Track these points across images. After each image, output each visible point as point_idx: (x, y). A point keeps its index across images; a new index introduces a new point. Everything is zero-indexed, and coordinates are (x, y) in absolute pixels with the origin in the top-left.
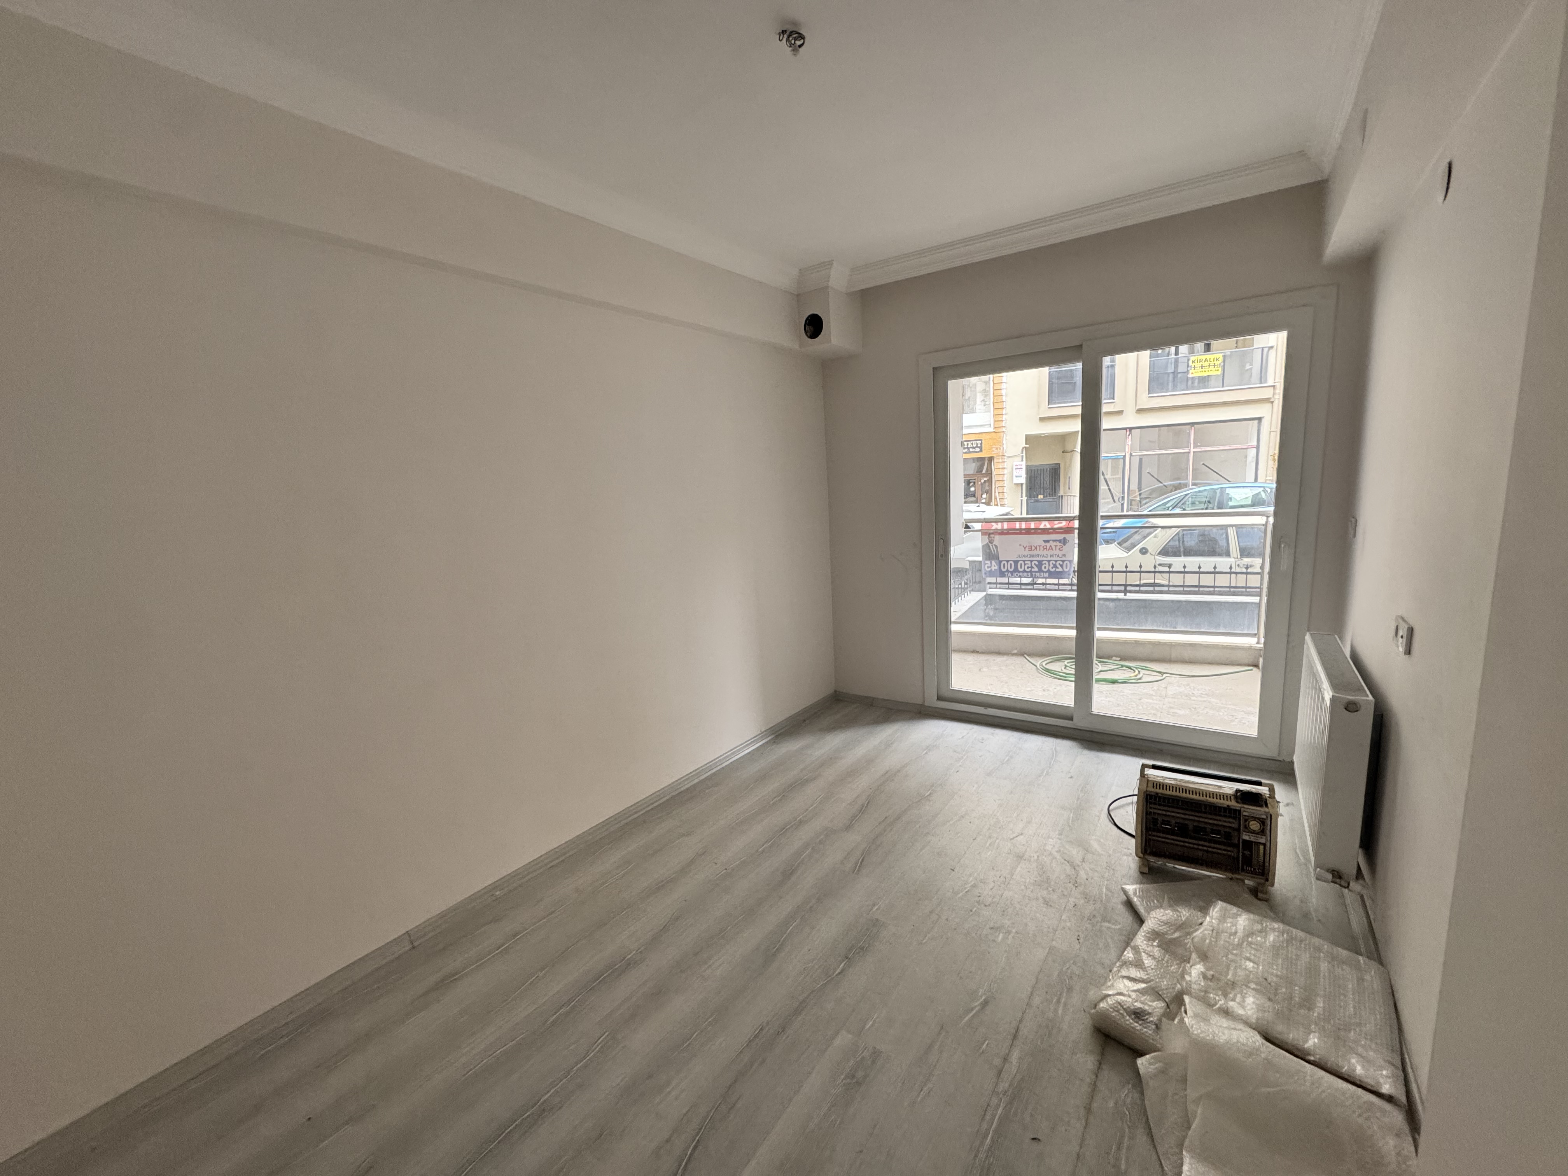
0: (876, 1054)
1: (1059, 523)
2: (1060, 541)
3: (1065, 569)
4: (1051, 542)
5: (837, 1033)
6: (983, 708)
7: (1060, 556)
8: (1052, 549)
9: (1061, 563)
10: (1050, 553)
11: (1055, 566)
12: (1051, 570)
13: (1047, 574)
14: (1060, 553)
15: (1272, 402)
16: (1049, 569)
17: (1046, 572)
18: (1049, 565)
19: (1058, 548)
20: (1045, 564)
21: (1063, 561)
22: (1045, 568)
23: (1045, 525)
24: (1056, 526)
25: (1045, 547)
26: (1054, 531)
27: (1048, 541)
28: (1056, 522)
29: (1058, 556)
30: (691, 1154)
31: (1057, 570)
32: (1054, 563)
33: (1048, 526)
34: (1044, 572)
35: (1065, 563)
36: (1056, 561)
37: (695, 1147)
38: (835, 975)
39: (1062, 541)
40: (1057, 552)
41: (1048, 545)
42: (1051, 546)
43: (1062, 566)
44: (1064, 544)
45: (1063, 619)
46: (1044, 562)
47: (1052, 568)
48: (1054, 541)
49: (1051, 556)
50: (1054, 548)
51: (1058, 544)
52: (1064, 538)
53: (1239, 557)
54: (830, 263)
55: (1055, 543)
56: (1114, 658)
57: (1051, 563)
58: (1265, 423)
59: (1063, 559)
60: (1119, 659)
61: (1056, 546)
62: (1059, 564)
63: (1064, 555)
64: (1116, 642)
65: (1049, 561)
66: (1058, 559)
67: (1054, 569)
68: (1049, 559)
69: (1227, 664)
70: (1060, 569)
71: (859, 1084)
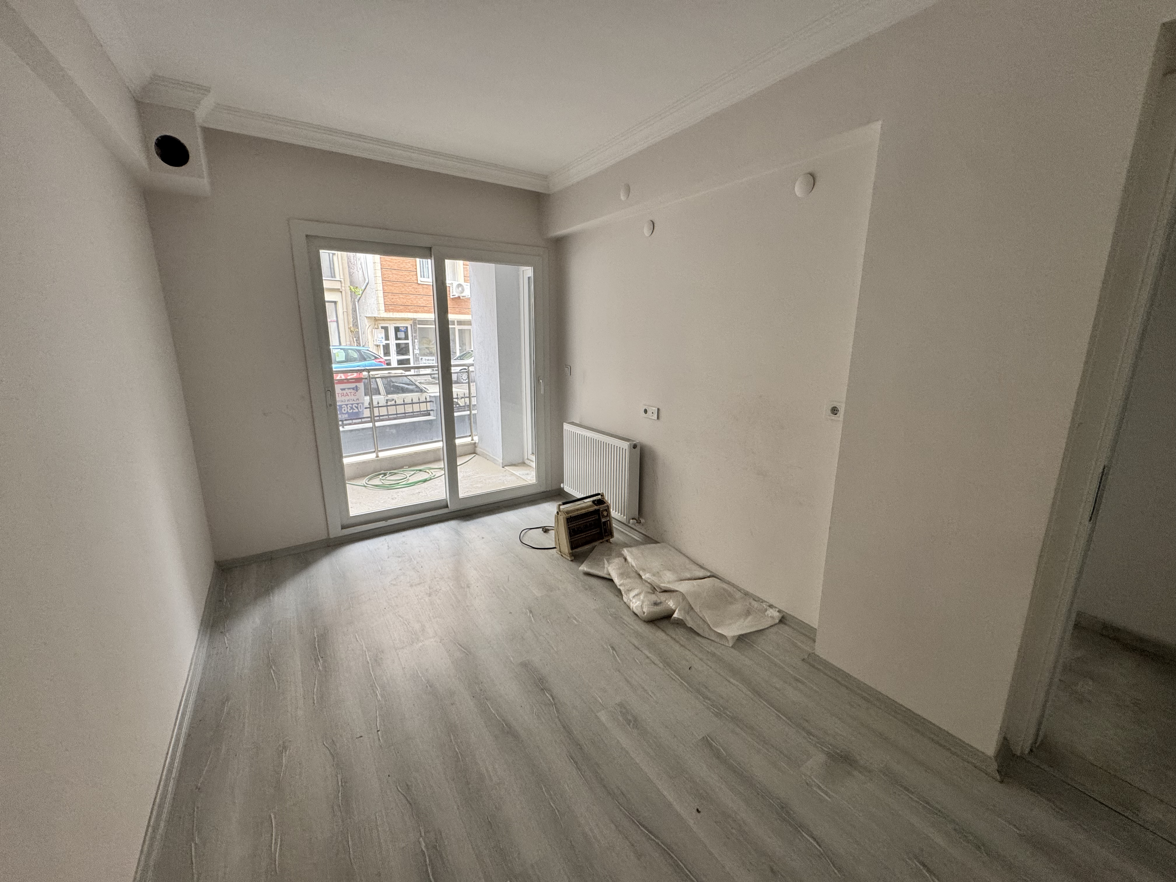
0: (621, 705)
1: (351, 375)
2: (353, 389)
3: (360, 410)
4: (347, 390)
5: (597, 717)
6: (384, 522)
7: (355, 400)
8: (348, 395)
9: (357, 405)
10: (347, 398)
11: (352, 408)
12: (349, 411)
13: (347, 415)
14: (355, 398)
15: (341, 292)
16: (347, 411)
17: (346, 414)
18: (347, 408)
19: (352, 394)
20: (344, 407)
21: (358, 404)
22: (345, 410)
23: (341, 377)
24: (349, 378)
25: (342, 394)
26: (348, 381)
27: (344, 389)
28: (349, 374)
29: (354, 400)
30: (648, 830)
31: (354, 411)
32: (351, 406)
33: (343, 377)
34: (344, 414)
35: (359, 405)
36: (352, 404)
37: (643, 826)
38: (553, 702)
39: (355, 389)
40: (353, 397)
41: (344, 392)
42: (347, 393)
43: (357, 408)
44: (357, 391)
45: (364, 448)
46: (343, 406)
47: (350, 410)
48: (348, 389)
49: (348, 401)
50: (349, 394)
51: (352, 391)
52: (356, 386)
53: (385, 394)
54: (207, 90)
55: (350, 391)
56: (405, 467)
57: (348, 406)
58: (339, 305)
59: (358, 402)
60: (407, 467)
61: (351, 393)
62: (355, 406)
63: (358, 399)
64: (403, 457)
65: (347, 405)
66: (354, 402)
67: (352, 411)
68: (346, 403)
69: (462, 456)
70: (356, 410)
71: (636, 720)
